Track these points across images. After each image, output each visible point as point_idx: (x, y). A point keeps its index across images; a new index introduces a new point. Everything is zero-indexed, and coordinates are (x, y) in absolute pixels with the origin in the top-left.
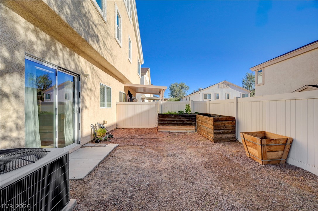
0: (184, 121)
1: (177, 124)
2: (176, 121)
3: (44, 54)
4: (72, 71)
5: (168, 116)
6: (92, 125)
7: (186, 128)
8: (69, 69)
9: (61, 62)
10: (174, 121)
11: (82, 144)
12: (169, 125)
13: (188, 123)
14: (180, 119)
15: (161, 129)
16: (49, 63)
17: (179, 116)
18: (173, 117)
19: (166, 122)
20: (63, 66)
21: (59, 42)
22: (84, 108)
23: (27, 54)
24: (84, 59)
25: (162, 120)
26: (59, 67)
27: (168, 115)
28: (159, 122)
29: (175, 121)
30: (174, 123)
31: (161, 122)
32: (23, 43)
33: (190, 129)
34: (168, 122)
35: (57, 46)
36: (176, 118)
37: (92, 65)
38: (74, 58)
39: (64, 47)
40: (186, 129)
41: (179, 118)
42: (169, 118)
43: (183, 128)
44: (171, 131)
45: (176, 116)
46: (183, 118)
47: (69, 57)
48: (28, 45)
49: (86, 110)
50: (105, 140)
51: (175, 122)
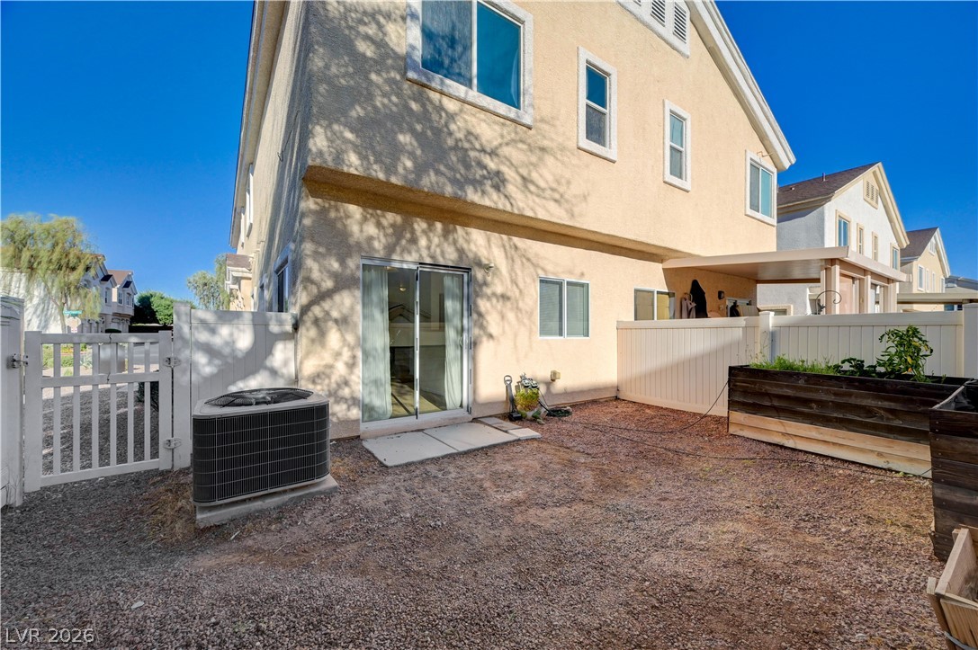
0: (869, 412)
1: (826, 421)
2: (821, 403)
3: (390, 249)
4: (451, 264)
5: (775, 380)
6: (507, 378)
7: (881, 449)
8: (442, 262)
9: (425, 253)
10: (806, 402)
11: (475, 415)
12: (779, 417)
13: (897, 423)
14: (839, 400)
15: (741, 426)
16: (402, 261)
17: (834, 382)
18: (801, 383)
19: (769, 404)
20: (428, 260)
21: (418, 219)
22: (485, 339)
23: (362, 257)
24: (482, 232)
25: (745, 392)
26: (420, 263)
27: (776, 373)
28: (736, 399)
29: (814, 405)
30: (806, 410)
31: (741, 399)
32: (358, 243)
33: (911, 460)
34: (776, 403)
35: (416, 226)
36: (817, 390)
37: (510, 239)
38: (454, 239)
39: (431, 226)
40: (880, 454)
41: (836, 394)
42: (777, 386)
43: (862, 445)
44: (790, 443)
45: (815, 379)
46: (862, 397)
47: (442, 239)
48: (365, 246)
49: (491, 341)
50: (535, 419)
51: (815, 409)
